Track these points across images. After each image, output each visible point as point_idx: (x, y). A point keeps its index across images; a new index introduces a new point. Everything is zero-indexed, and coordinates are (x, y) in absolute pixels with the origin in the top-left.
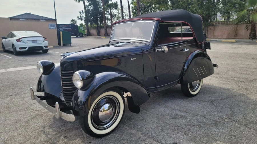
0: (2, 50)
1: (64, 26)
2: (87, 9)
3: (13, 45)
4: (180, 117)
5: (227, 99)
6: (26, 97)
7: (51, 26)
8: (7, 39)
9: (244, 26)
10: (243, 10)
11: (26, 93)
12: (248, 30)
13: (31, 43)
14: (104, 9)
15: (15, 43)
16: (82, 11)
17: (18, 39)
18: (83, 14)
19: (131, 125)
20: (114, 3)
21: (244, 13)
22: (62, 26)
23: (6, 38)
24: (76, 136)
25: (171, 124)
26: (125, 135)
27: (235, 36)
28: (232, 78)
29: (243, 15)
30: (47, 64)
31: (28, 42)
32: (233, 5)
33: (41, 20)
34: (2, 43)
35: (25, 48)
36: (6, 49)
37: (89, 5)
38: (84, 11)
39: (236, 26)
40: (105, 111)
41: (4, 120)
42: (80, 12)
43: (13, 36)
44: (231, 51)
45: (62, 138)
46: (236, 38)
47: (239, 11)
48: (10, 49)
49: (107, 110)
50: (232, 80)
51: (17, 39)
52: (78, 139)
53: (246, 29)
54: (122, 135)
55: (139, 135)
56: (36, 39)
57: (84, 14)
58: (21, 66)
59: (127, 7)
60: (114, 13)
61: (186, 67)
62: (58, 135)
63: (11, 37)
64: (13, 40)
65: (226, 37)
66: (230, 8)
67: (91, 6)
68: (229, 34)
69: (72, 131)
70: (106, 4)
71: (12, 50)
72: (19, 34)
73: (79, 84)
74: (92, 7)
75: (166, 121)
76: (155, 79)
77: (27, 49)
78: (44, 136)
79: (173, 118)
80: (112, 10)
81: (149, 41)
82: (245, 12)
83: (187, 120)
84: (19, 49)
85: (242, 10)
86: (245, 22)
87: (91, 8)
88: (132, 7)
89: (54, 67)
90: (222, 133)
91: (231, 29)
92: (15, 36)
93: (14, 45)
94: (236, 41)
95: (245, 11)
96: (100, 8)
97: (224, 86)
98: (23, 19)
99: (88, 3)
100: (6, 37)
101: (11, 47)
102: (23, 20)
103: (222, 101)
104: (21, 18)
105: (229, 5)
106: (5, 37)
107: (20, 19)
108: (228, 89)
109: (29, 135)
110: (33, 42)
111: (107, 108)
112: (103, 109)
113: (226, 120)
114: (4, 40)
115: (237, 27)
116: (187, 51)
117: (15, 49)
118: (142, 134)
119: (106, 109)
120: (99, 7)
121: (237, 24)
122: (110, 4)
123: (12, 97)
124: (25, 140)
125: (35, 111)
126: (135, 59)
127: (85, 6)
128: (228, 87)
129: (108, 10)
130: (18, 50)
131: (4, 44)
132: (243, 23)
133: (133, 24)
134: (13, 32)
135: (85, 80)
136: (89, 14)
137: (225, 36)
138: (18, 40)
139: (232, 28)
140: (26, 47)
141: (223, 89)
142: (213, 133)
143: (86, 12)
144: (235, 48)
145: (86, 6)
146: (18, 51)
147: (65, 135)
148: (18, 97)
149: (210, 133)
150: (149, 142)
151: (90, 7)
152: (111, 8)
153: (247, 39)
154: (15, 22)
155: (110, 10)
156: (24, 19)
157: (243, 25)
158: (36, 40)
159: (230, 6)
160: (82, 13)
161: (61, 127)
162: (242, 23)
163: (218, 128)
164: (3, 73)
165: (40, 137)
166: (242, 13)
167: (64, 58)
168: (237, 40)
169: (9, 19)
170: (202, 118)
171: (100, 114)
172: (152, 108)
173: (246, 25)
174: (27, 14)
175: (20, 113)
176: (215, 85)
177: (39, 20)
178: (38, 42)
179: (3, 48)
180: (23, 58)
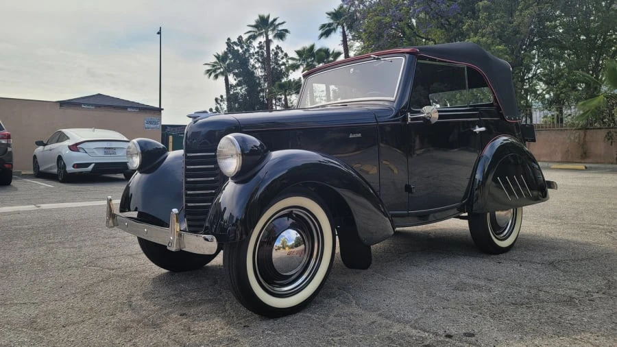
0: (32, 172)
1: (176, 129)
2: (232, 93)
3: (60, 158)
4: (472, 287)
5: (590, 259)
6: (86, 246)
7: (150, 123)
8: (48, 147)
9: (603, 133)
10: (595, 96)
11: (85, 240)
12: (612, 142)
13: (101, 153)
14: (270, 92)
15: (66, 153)
16: (222, 97)
17: (73, 145)
18: (222, 103)
19: (348, 299)
20: (294, 81)
21: (599, 102)
22: (172, 129)
23: (45, 145)
24: (211, 313)
25: (453, 300)
26: (335, 316)
27: (582, 156)
28: (592, 226)
29: (598, 108)
30: (150, 148)
31: (95, 151)
32: (570, 85)
33: (129, 110)
34: (35, 157)
35: (87, 165)
36: (40, 169)
37: (238, 85)
38: (225, 97)
39: (582, 132)
40: (287, 248)
41: (32, 283)
42: (216, 100)
43: (62, 137)
44: (579, 183)
45: (174, 316)
46: (586, 161)
47: (586, 99)
48: (51, 168)
49: (292, 247)
50: (594, 228)
51: (71, 144)
52: (217, 319)
53: (606, 140)
54: (327, 315)
55: (373, 317)
56: (114, 145)
57: (226, 103)
58: (73, 201)
59: (323, 91)
60: (292, 103)
61: (478, 176)
62: (165, 312)
63: (58, 142)
64: (62, 148)
65: (560, 159)
66: (564, 90)
67: (241, 86)
68: (567, 151)
69: (200, 304)
70: (277, 83)
71: (55, 171)
72: (76, 135)
73: (231, 165)
74: (244, 89)
75: (438, 294)
76: (406, 191)
77: (91, 167)
78: (130, 312)
79: (456, 289)
80: (288, 97)
81: (393, 99)
82: (599, 100)
83: (494, 293)
84: (73, 167)
85: (593, 96)
86: (604, 123)
87: (241, 90)
88: (334, 91)
89: (165, 155)
90: (591, 317)
91: (571, 139)
92: (68, 138)
93: (62, 159)
94: (586, 168)
95: (601, 98)
96: (262, 90)
97: (579, 239)
98: (89, 105)
99: (235, 80)
100: (45, 142)
101: (55, 164)
102: (90, 107)
103: (577, 263)
104: (85, 104)
105: (562, 83)
106: (42, 142)
107: (83, 106)
108: (587, 244)
109: (91, 309)
110: (106, 153)
111: (293, 242)
112: (283, 244)
113: (596, 296)
114: (41, 148)
115: (585, 135)
116: (480, 132)
117: (65, 166)
118: (380, 315)
119: (290, 244)
120: (259, 88)
121: (585, 128)
122: (285, 82)
123: (51, 245)
124: (81, 319)
125: (107, 270)
126: (359, 135)
127: (228, 87)
128: (587, 240)
129: (279, 97)
130: (70, 169)
131: (39, 160)
132: (599, 126)
133: (352, 70)
134: (63, 130)
135: (247, 154)
136: (237, 105)
137: (559, 157)
138: (74, 148)
139: (573, 138)
140: (91, 164)
141: (576, 243)
142: (569, 318)
143: (229, 99)
144: (586, 178)
145: (231, 85)
146: (68, 172)
147: (184, 312)
148: (67, 246)
149: (560, 317)
150: (400, 331)
151: (240, 88)
152: (286, 91)
153: (612, 163)
154: (71, 112)
155: (283, 96)
156: (92, 105)
157: (599, 130)
158: (115, 149)
159: (564, 87)
160: (221, 101)
161: (171, 298)
162: (596, 125)
163: (578, 310)
164: (30, 211)
165: (119, 314)
166: (594, 103)
167: (195, 122)
168: (588, 165)
169: (59, 104)
170: (532, 291)
171: (276, 254)
172: (399, 271)
173: (607, 131)
174: (99, 95)
175: (69, 273)
176: (551, 236)
177: (125, 108)
178: (120, 153)
179: (34, 168)
180: (78, 187)
